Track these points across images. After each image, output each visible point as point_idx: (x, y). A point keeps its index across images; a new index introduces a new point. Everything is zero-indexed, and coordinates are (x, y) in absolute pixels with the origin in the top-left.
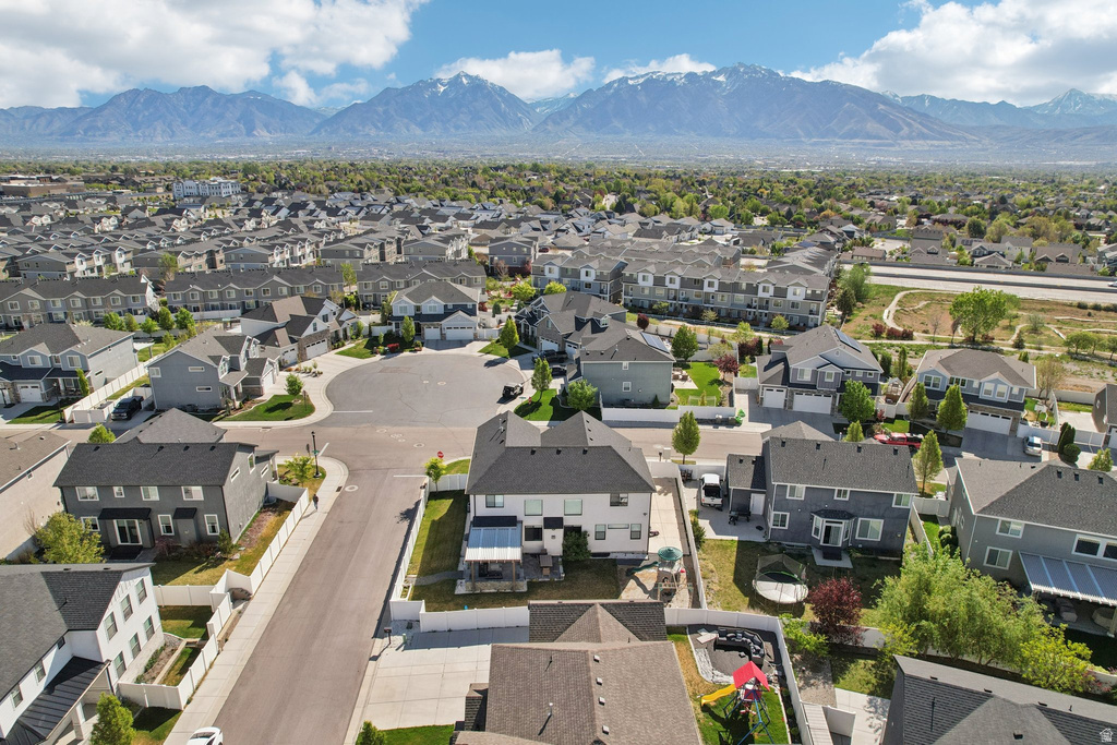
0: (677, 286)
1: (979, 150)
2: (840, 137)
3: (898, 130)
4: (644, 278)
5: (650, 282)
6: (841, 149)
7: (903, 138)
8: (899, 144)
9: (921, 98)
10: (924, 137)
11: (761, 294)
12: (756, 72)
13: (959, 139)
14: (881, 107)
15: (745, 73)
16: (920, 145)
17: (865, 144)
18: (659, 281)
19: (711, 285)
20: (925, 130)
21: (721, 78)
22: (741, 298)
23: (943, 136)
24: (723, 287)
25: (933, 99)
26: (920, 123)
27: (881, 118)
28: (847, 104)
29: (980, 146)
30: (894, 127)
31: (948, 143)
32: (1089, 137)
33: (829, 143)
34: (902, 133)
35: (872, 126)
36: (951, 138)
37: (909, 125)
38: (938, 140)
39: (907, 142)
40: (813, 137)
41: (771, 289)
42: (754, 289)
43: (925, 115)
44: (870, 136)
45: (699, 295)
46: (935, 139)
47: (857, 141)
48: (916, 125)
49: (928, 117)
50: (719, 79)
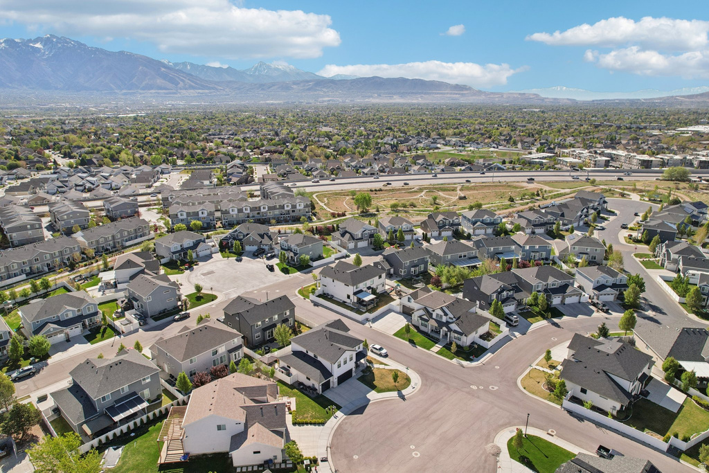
0: (249, 211)
1: (225, 95)
2: (142, 89)
3: (177, 84)
4: (233, 210)
5: (236, 212)
6: (144, 97)
7: (181, 89)
8: (180, 93)
9: (184, 64)
10: (194, 88)
11: (286, 208)
12: (67, 43)
13: (213, 88)
14: (163, 69)
15: (57, 42)
16: (192, 92)
17: (159, 93)
18: (240, 211)
19: (264, 208)
20: (193, 84)
21: (38, 45)
22: (277, 212)
23: (203, 87)
24: (270, 208)
25: (191, 64)
26: (189, 79)
27: (164, 77)
28: (141, 68)
29: (225, 93)
30: (174, 82)
31: (207, 91)
32: (275, 87)
33: (134, 93)
34: (179, 86)
35: (159, 81)
36: (209, 88)
37: (183, 81)
38: (201, 89)
39: (184, 91)
40: (123, 89)
41: (290, 205)
42: (283, 207)
43: (190, 74)
44: (161, 88)
45: (259, 213)
46: (199, 89)
47: (153, 91)
48: (187, 81)
49: (192, 75)
50: (36, 46)
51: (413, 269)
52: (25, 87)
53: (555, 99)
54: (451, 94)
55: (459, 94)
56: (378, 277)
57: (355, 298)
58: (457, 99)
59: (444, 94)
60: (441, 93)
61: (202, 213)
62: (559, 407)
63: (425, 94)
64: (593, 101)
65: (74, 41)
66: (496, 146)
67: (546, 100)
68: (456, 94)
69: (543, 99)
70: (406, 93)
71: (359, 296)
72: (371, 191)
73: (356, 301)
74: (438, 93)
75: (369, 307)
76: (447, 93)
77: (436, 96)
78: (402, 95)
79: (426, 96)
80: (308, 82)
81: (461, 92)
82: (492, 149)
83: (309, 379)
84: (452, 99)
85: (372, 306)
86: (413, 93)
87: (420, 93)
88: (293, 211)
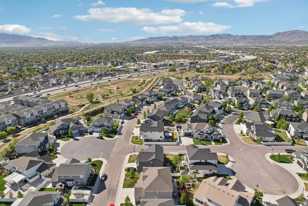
0: (37, 114)
5: (29, 116)
18: (32, 115)
22: (52, 110)
41: (58, 106)
42: (54, 107)
45: (42, 114)
53: (86, 43)
54: (36, 42)
55: (41, 42)
58: (40, 45)
59: (33, 42)
60: (31, 42)
61: (8, 122)
62: (262, 145)
63: (21, 42)
64: (101, 44)
66: (92, 65)
67: (82, 44)
68: (39, 42)
69: (81, 44)
70: (10, 42)
72: (74, 92)
74: (29, 42)
76: (34, 42)
77: (28, 43)
78: (8, 43)
79: (23, 43)
81: (42, 41)
82: (90, 66)
83: (211, 171)
84: (38, 45)
86: (13, 42)
87: (19, 42)
88: (60, 109)
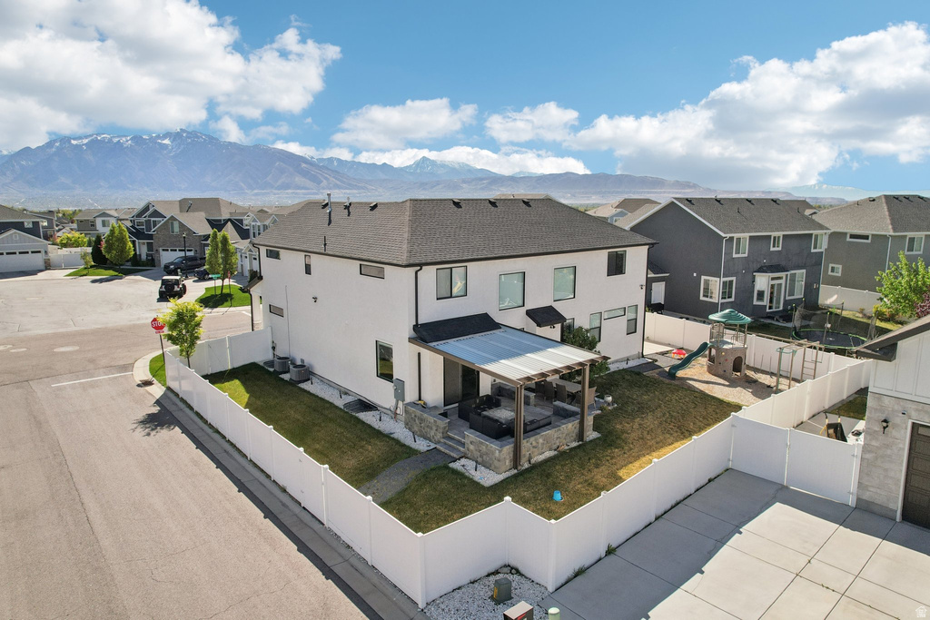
2: (277, 189)
3: (320, 182)
6: (279, 198)
7: (324, 188)
8: (322, 193)
9: (331, 160)
10: (339, 187)
12: (198, 137)
13: (362, 188)
14: (304, 165)
15: (187, 137)
16: (337, 193)
17: (296, 194)
20: (338, 182)
21: (167, 141)
25: (339, 160)
26: (334, 177)
27: (305, 174)
28: (278, 164)
29: (377, 193)
30: (315, 179)
32: (440, 187)
33: (268, 193)
35: (299, 180)
36: (359, 188)
37: (326, 178)
38: (349, 189)
39: (327, 191)
40: (254, 189)
43: (336, 171)
44: (298, 187)
46: (346, 189)
47: (290, 191)
48: (332, 179)
49: (338, 173)
50: (164, 142)
51: (762, 282)
52: (146, 189)
56: (601, 258)
57: (433, 364)
65: (205, 135)
70: (608, 192)
71: (464, 349)
73: (434, 392)
75: (539, 448)
80: (482, 179)
85: (562, 435)
